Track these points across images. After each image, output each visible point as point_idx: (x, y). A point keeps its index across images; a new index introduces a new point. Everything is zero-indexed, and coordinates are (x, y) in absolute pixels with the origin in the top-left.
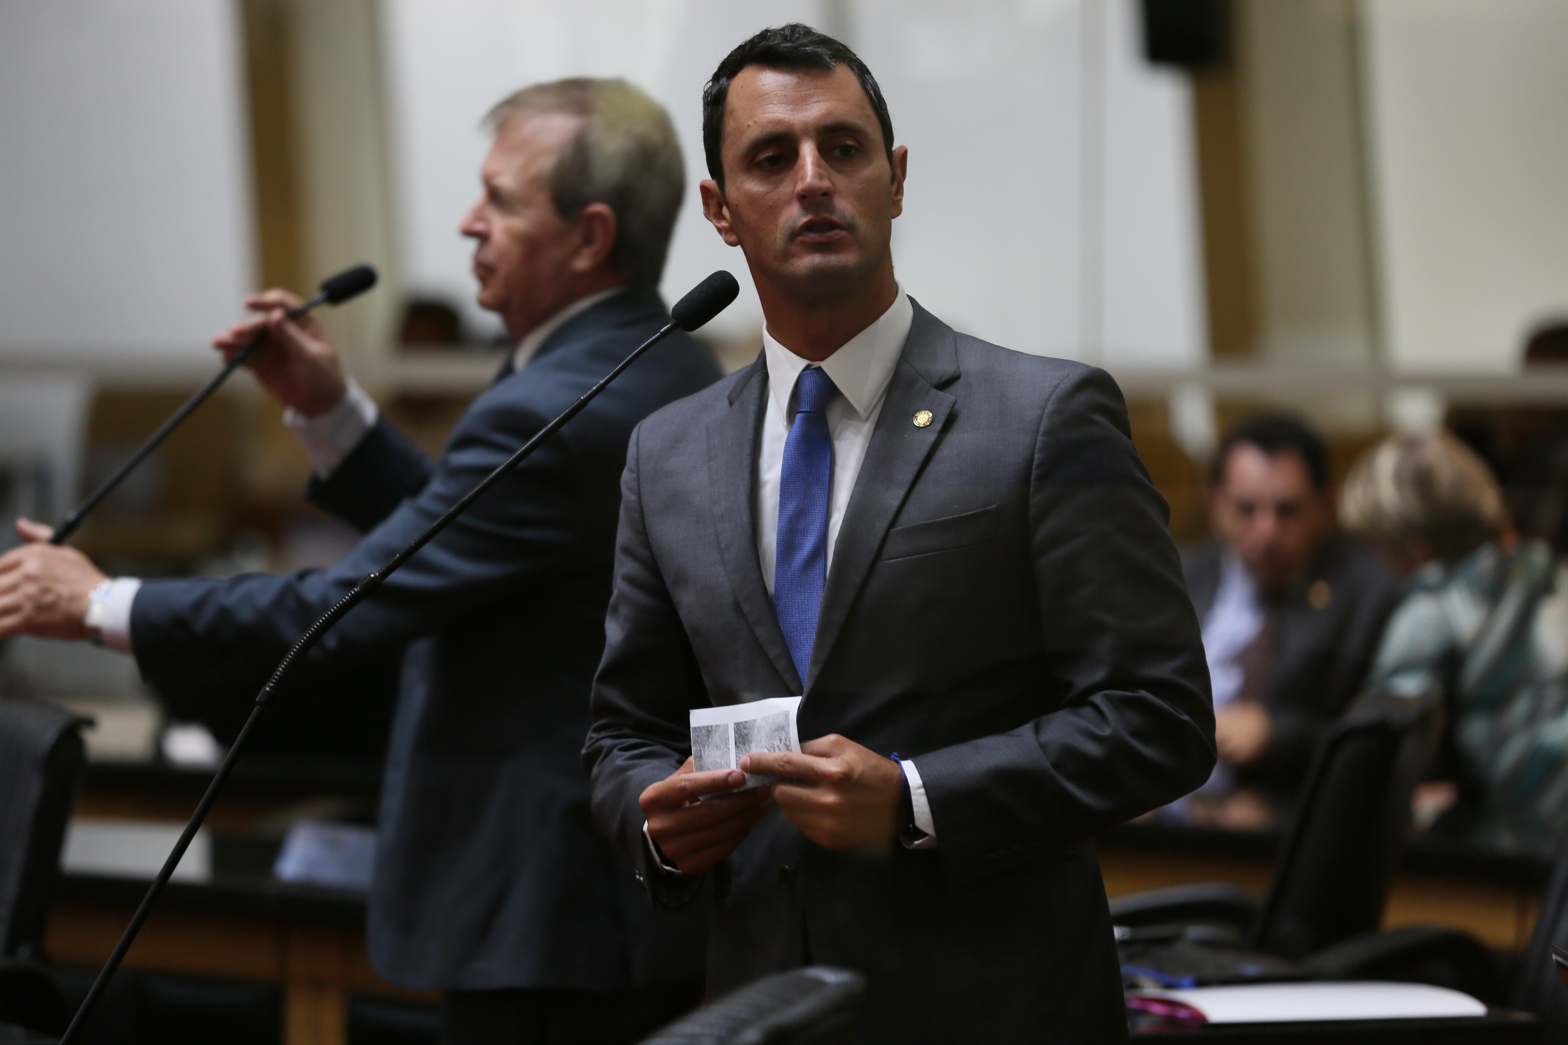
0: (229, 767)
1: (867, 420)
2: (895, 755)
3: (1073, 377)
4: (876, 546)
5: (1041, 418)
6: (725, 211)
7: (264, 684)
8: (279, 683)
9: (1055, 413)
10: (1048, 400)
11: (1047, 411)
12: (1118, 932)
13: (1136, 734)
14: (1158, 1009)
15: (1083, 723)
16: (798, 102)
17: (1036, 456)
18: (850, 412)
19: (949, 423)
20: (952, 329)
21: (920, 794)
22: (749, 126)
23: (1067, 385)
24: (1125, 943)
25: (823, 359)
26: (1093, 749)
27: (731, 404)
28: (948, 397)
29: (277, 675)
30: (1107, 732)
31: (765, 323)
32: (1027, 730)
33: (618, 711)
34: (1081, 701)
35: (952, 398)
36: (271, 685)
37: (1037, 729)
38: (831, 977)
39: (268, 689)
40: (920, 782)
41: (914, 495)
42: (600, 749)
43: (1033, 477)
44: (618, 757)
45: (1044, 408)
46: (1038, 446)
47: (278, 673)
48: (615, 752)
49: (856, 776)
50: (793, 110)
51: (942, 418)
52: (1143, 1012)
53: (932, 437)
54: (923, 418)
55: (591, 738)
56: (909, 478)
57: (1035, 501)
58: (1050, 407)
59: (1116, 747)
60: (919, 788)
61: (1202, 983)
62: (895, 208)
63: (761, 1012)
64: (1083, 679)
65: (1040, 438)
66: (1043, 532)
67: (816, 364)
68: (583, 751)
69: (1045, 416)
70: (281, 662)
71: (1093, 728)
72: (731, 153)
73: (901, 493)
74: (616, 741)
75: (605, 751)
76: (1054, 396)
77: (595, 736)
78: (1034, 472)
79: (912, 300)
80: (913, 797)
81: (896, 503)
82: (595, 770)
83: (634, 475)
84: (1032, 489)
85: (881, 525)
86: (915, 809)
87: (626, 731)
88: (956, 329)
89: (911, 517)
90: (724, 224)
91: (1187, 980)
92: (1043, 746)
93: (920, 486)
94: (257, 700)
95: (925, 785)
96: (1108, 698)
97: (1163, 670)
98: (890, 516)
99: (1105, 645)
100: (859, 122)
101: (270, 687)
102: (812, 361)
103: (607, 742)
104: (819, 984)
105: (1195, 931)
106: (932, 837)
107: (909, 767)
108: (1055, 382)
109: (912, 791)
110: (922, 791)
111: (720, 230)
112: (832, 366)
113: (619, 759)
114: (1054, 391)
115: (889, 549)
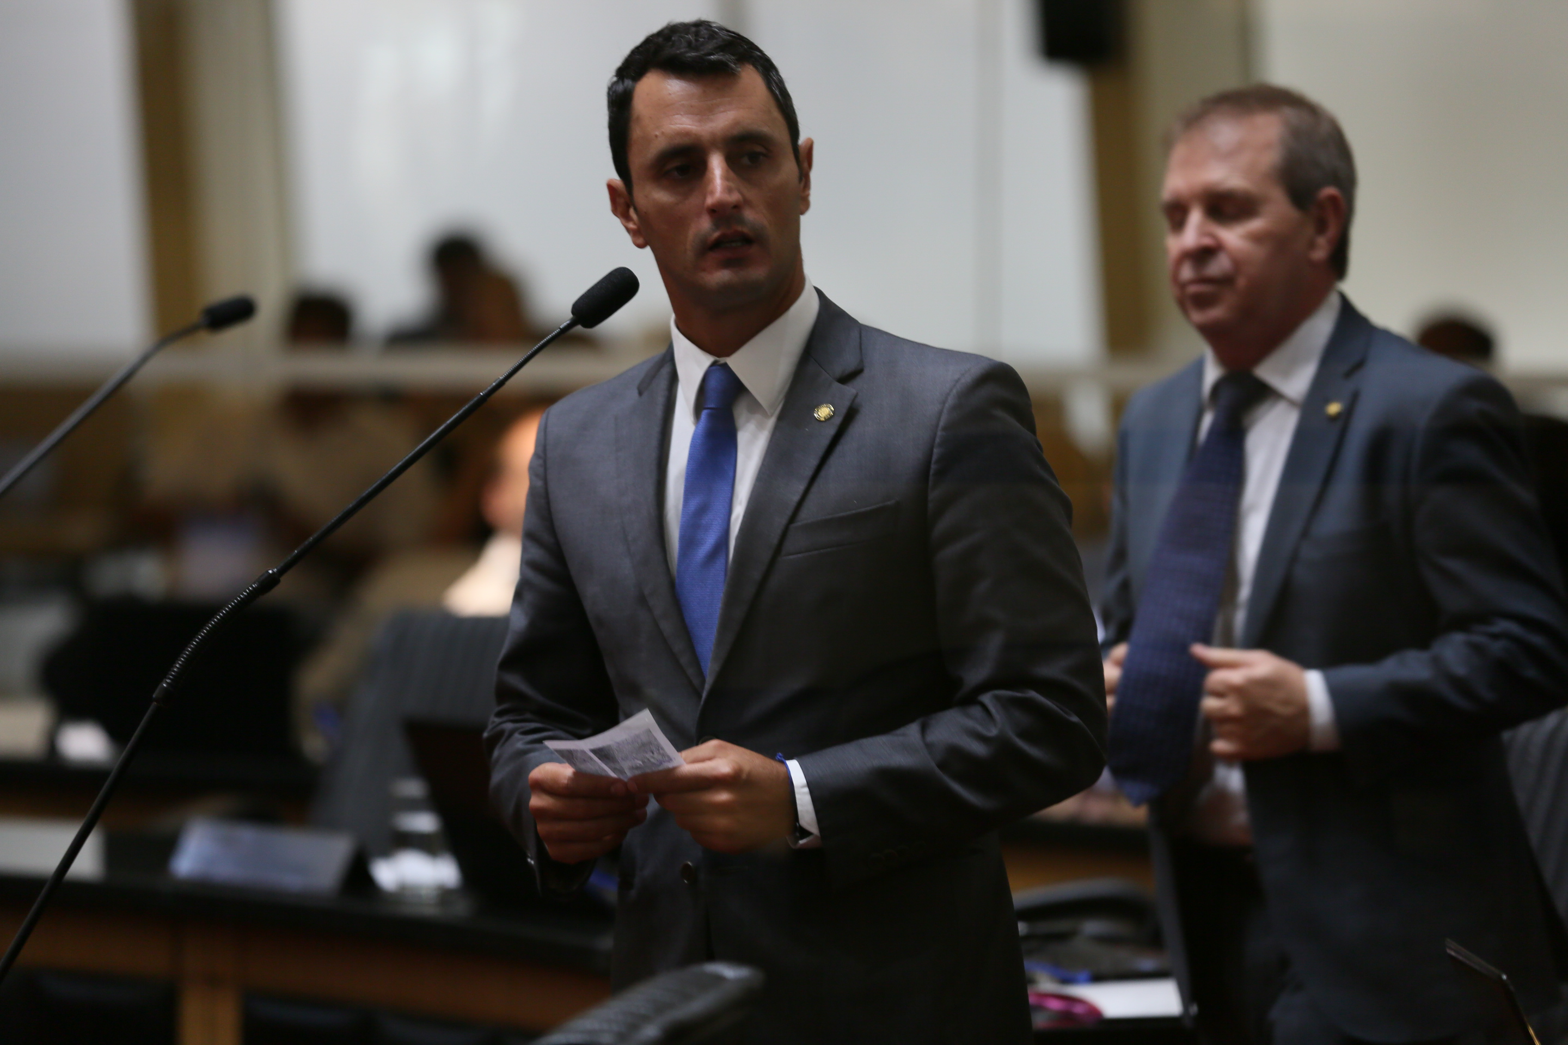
0: (125, 766)
1: (772, 416)
2: (780, 756)
3: (975, 371)
4: (775, 541)
5: (941, 413)
6: (632, 212)
7: (161, 681)
8: (176, 679)
9: (954, 408)
10: (948, 394)
11: (947, 405)
12: (1022, 927)
13: (1023, 735)
14: (1055, 1005)
15: (970, 723)
16: (704, 113)
17: (936, 451)
18: (755, 406)
19: (850, 416)
20: (858, 322)
21: (804, 793)
22: (656, 136)
23: (968, 379)
24: (1028, 937)
25: (729, 354)
26: (978, 749)
27: (640, 393)
28: (850, 390)
29: (174, 671)
30: (993, 732)
31: (673, 316)
32: (913, 730)
33: (520, 696)
34: (970, 700)
35: (854, 391)
36: (168, 681)
37: (924, 729)
38: (730, 972)
39: (165, 685)
40: (804, 781)
41: (814, 489)
42: (501, 733)
43: (932, 472)
44: (518, 740)
45: (944, 403)
46: (938, 440)
47: (175, 670)
48: (517, 735)
49: (744, 776)
50: (700, 121)
51: (843, 411)
52: (1040, 1008)
53: (831, 431)
54: (824, 412)
55: (493, 722)
56: (809, 472)
57: (934, 495)
58: (950, 402)
59: (1002, 747)
60: (803, 787)
61: (1099, 978)
62: (803, 203)
63: (660, 1008)
64: (975, 675)
65: (939, 433)
66: (942, 526)
67: (722, 360)
68: (485, 735)
69: (945, 411)
70: (179, 659)
71: (980, 728)
72: (639, 159)
73: (801, 487)
74: (518, 725)
75: (506, 734)
76: (954, 391)
77: (497, 720)
78: (933, 467)
79: (819, 292)
80: (797, 796)
81: (796, 498)
82: (496, 753)
83: (541, 462)
84: (930, 483)
85: (780, 521)
86: (799, 808)
87: (528, 716)
88: (861, 321)
89: (809, 514)
90: (631, 225)
91: (1083, 975)
92: (929, 746)
93: (820, 482)
94: (154, 696)
95: (809, 784)
96: (997, 698)
97: (1053, 670)
98: (789, 512)
99: (994, 644)
100: (765, 129)
101: (167, 683)
102: (718, 357)
103: (509, 726)
104: (719, 979)
105: (1092, 926)
106: (816, 836)
107: (794, 768)
108: (956, 377)
109: (796, 790)
110: (806, 790)
111: (628, 230)
112: (738, 362)
113: (519, 742)
114: (955, 385)
115: (789, 545)
